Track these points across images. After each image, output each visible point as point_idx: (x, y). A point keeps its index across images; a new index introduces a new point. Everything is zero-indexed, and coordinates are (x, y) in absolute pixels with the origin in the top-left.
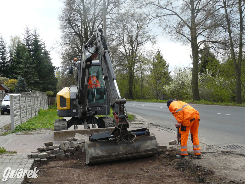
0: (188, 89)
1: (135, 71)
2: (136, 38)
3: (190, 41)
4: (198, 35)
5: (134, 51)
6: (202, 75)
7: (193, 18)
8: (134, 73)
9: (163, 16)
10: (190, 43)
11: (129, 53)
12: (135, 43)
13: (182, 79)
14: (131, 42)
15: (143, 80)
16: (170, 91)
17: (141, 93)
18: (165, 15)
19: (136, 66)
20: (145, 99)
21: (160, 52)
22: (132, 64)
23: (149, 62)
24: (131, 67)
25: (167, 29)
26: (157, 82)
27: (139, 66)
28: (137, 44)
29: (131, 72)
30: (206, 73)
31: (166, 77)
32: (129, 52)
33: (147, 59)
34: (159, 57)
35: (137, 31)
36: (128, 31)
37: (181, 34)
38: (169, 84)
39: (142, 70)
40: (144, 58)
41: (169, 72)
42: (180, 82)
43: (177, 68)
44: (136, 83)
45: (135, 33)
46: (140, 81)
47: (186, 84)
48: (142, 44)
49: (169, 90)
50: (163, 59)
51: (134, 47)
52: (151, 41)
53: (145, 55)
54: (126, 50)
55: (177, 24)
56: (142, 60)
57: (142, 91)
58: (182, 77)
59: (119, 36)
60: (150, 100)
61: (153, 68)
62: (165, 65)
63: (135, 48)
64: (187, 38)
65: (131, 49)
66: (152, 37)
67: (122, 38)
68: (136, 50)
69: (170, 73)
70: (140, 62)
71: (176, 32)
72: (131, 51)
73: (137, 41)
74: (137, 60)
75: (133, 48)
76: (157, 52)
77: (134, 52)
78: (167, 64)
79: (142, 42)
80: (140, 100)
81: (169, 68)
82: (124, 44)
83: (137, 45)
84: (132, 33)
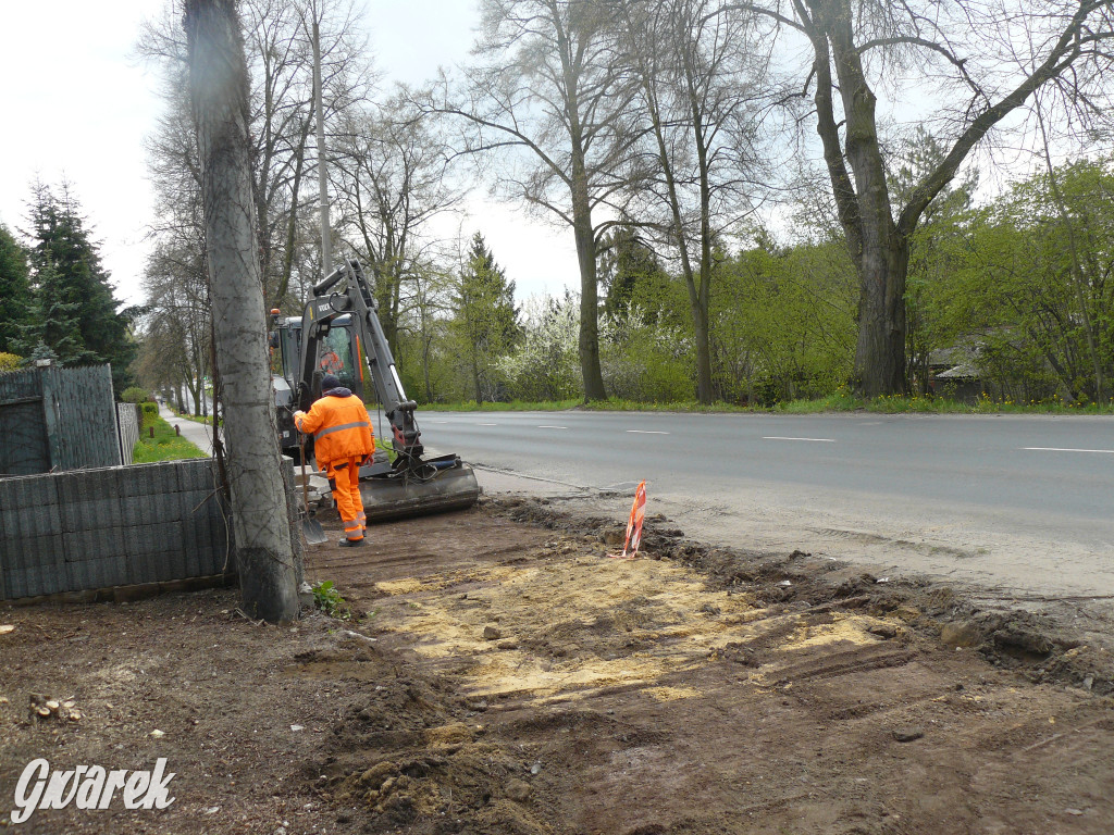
0: (574, 367)
1: (401, 307)
2: (401, 199)
3: (571, 223)
4: (595, 204)
5: (397, 241)
6: (613, 320)
7: (578, 153)
8: (397, 316)
9: (488, 148)
10: (572, 228)
11: (377, 250)
12: (400, 217)
13: (554, 334)
14: (385, 215)
15: (427, 339)
16: (518, 373)
17: (423, 383)
18: (492, 146)
19: (406, 291)
20: (440, 401)
21: (484, 242)
22: (389, 287)
23: (447, 276)
24: (388, 296)
25: (500, 191)
26: (475, 344)
27: (414, 293)
28: (407, 219)
29: (389, 314)
30: (625, 314)
31: (506, 330)
32: (380, 245)
33: (438, 267)
34: (481, 259)
35: (403, 176)
36: (372, 176)
37: (542, 203)
38: (513, 353)
39: (424, 304)
40: (429, 263)
41: (515, 308)
42: (548, 344)
43: (538, 302)
44: (404, 348)
45: (396, 184)
46: (418, 343)
47: (565, 349)
48: (424, 216)
49: (512, 371)
50: (494, 263)
51: (396, 230)
52: (452, 208)
53: (433, 256)
54: (368, 241)
55: (527, 179)
56: (423, 271)
57: (428, 376)
58: (552, 328)
59: (345, 195)
60: (456, 406)
61: (459, 296)
62: (504, 285)
63: (400, 233)
64: (562, 214)
65: (386, 234)
66: (454, 196)
67: (354, 199)
68: (403, 239)
69: (519, 310)
70: (416, 278)
71: (528, 197)
72: (384, 242)
73: (407, 210)
74: (405, 272)
75: (391, 231)
76: (474, 243)
77: (393, 247)
78: (508, 283)
79: (423, 213)
80: (424, 407)
81: (515, 293)
82: (362, 221)
83: (407, 221)
84: (386, 181)
